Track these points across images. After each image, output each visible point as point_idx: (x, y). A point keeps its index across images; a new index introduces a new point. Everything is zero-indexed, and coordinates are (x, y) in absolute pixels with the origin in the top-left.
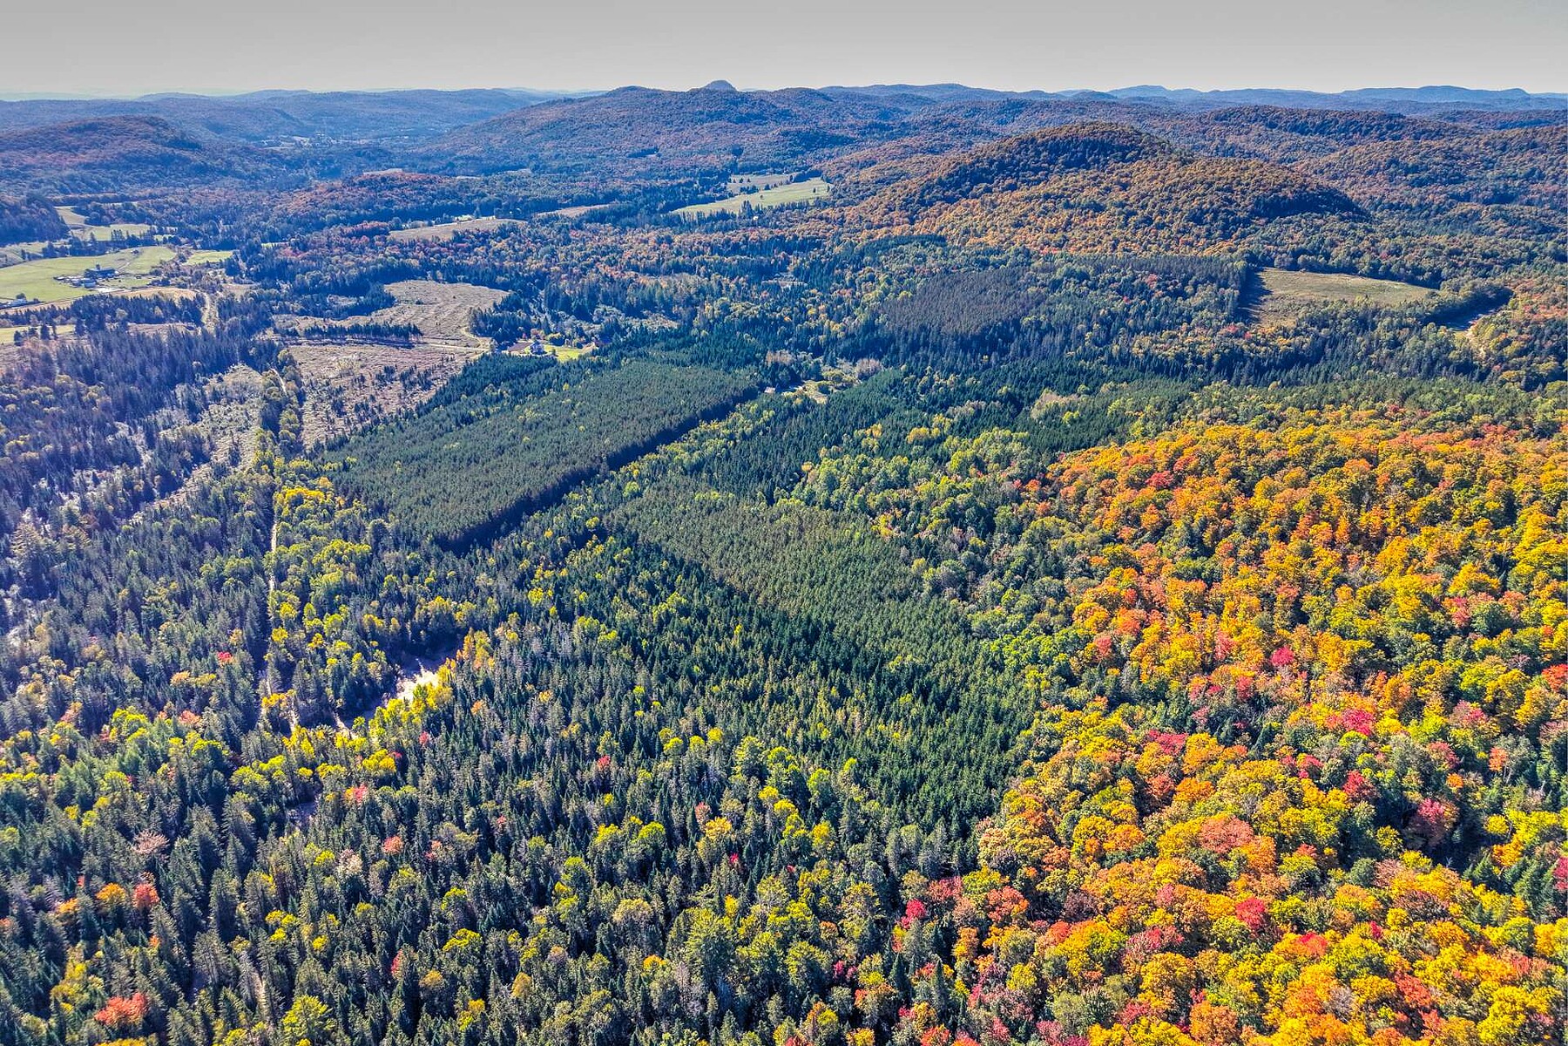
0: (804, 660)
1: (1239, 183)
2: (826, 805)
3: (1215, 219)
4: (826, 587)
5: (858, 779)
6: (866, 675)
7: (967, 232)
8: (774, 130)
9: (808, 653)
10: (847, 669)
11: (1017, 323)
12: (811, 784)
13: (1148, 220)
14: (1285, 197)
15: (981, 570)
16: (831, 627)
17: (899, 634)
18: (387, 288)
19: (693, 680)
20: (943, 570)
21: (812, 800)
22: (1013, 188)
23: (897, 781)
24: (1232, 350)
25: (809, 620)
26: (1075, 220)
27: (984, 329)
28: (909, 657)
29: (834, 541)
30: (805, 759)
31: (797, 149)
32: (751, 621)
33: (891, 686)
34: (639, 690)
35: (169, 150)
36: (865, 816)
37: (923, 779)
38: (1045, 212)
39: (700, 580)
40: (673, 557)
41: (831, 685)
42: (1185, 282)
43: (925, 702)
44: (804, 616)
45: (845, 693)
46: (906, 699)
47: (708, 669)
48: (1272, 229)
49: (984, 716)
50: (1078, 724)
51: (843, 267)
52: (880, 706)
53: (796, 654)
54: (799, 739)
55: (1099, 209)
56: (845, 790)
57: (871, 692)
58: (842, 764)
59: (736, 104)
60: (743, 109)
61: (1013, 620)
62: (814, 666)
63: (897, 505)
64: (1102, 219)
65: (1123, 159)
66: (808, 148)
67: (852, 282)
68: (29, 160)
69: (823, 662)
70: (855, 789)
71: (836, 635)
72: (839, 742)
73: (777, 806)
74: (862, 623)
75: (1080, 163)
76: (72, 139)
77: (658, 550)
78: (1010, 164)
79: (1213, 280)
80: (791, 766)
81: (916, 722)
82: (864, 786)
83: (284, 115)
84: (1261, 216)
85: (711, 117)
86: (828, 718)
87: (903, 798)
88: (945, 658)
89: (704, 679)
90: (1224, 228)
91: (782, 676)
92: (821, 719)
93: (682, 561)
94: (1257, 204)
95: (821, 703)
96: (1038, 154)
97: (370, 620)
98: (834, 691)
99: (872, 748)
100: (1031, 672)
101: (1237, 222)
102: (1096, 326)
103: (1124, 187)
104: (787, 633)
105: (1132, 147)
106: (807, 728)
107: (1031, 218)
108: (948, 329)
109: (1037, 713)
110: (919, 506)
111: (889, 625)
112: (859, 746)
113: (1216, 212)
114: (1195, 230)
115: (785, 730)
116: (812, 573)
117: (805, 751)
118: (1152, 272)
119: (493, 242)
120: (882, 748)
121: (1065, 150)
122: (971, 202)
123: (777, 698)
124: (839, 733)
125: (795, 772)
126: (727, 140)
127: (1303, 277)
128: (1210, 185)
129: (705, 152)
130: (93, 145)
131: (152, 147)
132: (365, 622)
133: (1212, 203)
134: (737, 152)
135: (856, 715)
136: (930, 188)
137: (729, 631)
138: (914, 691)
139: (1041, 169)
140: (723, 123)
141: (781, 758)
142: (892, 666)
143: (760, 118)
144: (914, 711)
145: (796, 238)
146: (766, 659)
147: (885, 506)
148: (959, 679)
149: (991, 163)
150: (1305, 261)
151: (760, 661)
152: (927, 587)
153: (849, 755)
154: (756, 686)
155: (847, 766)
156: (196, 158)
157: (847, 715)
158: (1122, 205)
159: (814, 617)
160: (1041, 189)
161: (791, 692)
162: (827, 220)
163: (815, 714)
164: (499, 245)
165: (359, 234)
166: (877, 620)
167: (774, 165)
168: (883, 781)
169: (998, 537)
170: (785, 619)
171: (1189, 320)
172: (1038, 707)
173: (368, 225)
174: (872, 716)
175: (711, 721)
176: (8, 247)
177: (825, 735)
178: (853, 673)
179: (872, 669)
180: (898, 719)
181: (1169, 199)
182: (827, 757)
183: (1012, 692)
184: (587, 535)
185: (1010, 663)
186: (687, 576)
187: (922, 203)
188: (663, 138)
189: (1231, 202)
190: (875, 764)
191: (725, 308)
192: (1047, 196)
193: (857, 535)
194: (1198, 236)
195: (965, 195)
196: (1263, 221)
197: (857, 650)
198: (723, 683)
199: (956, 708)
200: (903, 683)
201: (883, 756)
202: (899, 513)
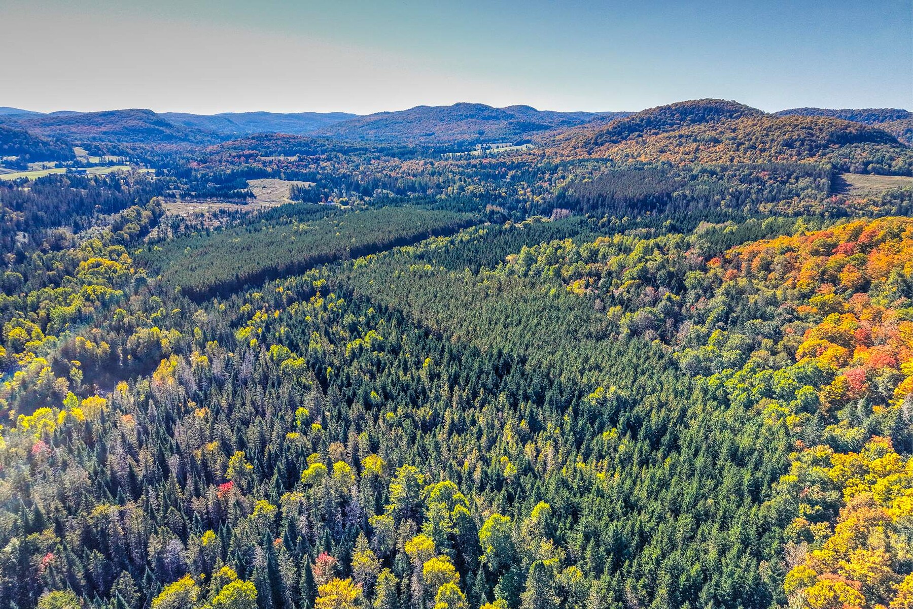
0: (493, 392)
1: (816, 125)
2: (504, 567)
3: (802, 145)
4: (521, 327)
5: (550, 532)
6: (562, 409)
7: (627, 156)
8: (504, 123)
9: (496, 385)
10: (540, 402)
11: (669, 195)
12: (484, 534)
13: (754, 147)
14: (851, 133)
15: (678, 319)
16: (523, 361)
17: (598, 367)
18: (247, 181)
19: (368, 405)
20: (640, 315)
21: (483, 559)
22: (656, 134)
23: (608, 538)
24: (838, 210)
25: (500, 353)
26: (702, 147)
27: (646, 196)
28: (612, 389)
29: (530, 297)
30: (479, 501)
31: (517, 131)
32: (442, 356)
33: (592, 419)
34: (303, 412)
35: (152, 126)
36: (562, 591)
37: (644, 539)
38: (680, 144)
39: (399, 323)
40: (380, 306)
41: (521, 418)
42: (789, 176)
43: (634, 437)
44: (495, 351)
45: (536, 426)
46: (610, 435)
47: (387, 396)
48: (844, 150)
49: (715, 456)
50: (863, 471)
51: (543, 173)
52: (578, 443)
53: (484, 386)
54: (477, 475)
55: (717, 141)
56: (532, 547)
57: (567, 427)
58: (529, 509)
59: (482, 111)
60: (486, 113)
61: (730, 355)
62: (502, 397)
63: (590, 274)
64: (719, 147)
65: (731, 117)
66: (524, 131)
67: (550, 180)
68: (74, 130)
69: (513, 395)
70: (546, 546)
71: (528, 368)
72: (527, 481)
73: (428, 565)
74: (557, 356)
75: (702, 120)
76: (100, 120)
77: (368, 300)
78: (654, 121)
79: (810, 175)
80: (458, 508)
81: (626, 461)
82: (559, 542)
83: (229, 121)
84: (835, 143)
85: (467, 117)
86: (514, 452)
87: (616, 566)
88: (654, 391)
89: (379, 406)
90: (810, 150)
91: (467, 404)
92: (506, 453)
93: (387, 308)
94: (832, 135)
95: (508, 435)
96: (673, 115)
97: (83, 343)
98: (524, 425)
99: (570, 489)
100: (770, 407)
101: (818, 147)
102: (728, 197)
103: (734, 131)
104: (476, 365)
105: (736, 111)
106: (487, 462)
107: (671, 148)
108: (619, 195)
109: (793, 456)
110: (610, 274)
111: (587, 360)
112: (552, 488)
113: (803, 141)
114: (789, 152)
115: (461, 464)
116: (507, 317)
117: (482, 488)
118: (764, 170)
119: (321, 163)
120: (585, 489)
121: (691, 113)
122: (629, 142)
123: (458, 428)
124: (527, 469)
125: (463, 517)
126: (475, 128)
127: (872, 177)
128: (796, 126)
129: (462, 133)
130: (111, 122)
131: (143, 124)
132: (77, 343)
133: (799, 135)
134: (481, 133)
135: (549, 450)
136: (602, 136)
137: (418, 364)
138: (620, 426)
139: (675, 124)
140: (474, 120)
141: (446, 496)
142: (591, 399)
143: (496, 118)
144: (622, 448)
145: (513, 163)
146: (451, 389)
147: (578, 275)
148: (676, 414)
149: (642, 120)
150: (874, 168)
151: (444, 392)
152: (625, 331)
153: (539, 498)
154: (436, 415)
155: (535, 512)
156: (168, 131)
157: (538, 451)
158: (734, 139)
159: (505, 351)
160: (677, 133)
161: (474, 423)
162: (534, 155)
163: (499, 447)
164: (325, 164)
165: (239, 157)
166: (573, 355)
167: (503, 139)
168: (587, 538)
169: (691, 295)
170: (476, 353)
171: (798, 196)
172: (790, 448)
173: (247, 152)
174: (568, 453)
175: (374, 448)
176: (36, 163)
177: (509, 471)
178: (546, 406)
179: (569, 402)
180: (601, 457)
181: (767, 135)
182: (510, 499)
183: (749, 428)
184: (313, 292)
185: (738, 397)
186: (389, 320)
187: (596, 144)
188: (438, 128)
189: (812, 135)
190: (575, 512)
191: (462, 189)
192: (681, 136)
193: (553, 291)
194: (791, 155)
195: (623, 139)
196: (837, 146)
197: (551, 382)
198: (400, 411)
199: (674, 446)
200: (605, 417)
201: (585, 502)
202: (591, 280)
